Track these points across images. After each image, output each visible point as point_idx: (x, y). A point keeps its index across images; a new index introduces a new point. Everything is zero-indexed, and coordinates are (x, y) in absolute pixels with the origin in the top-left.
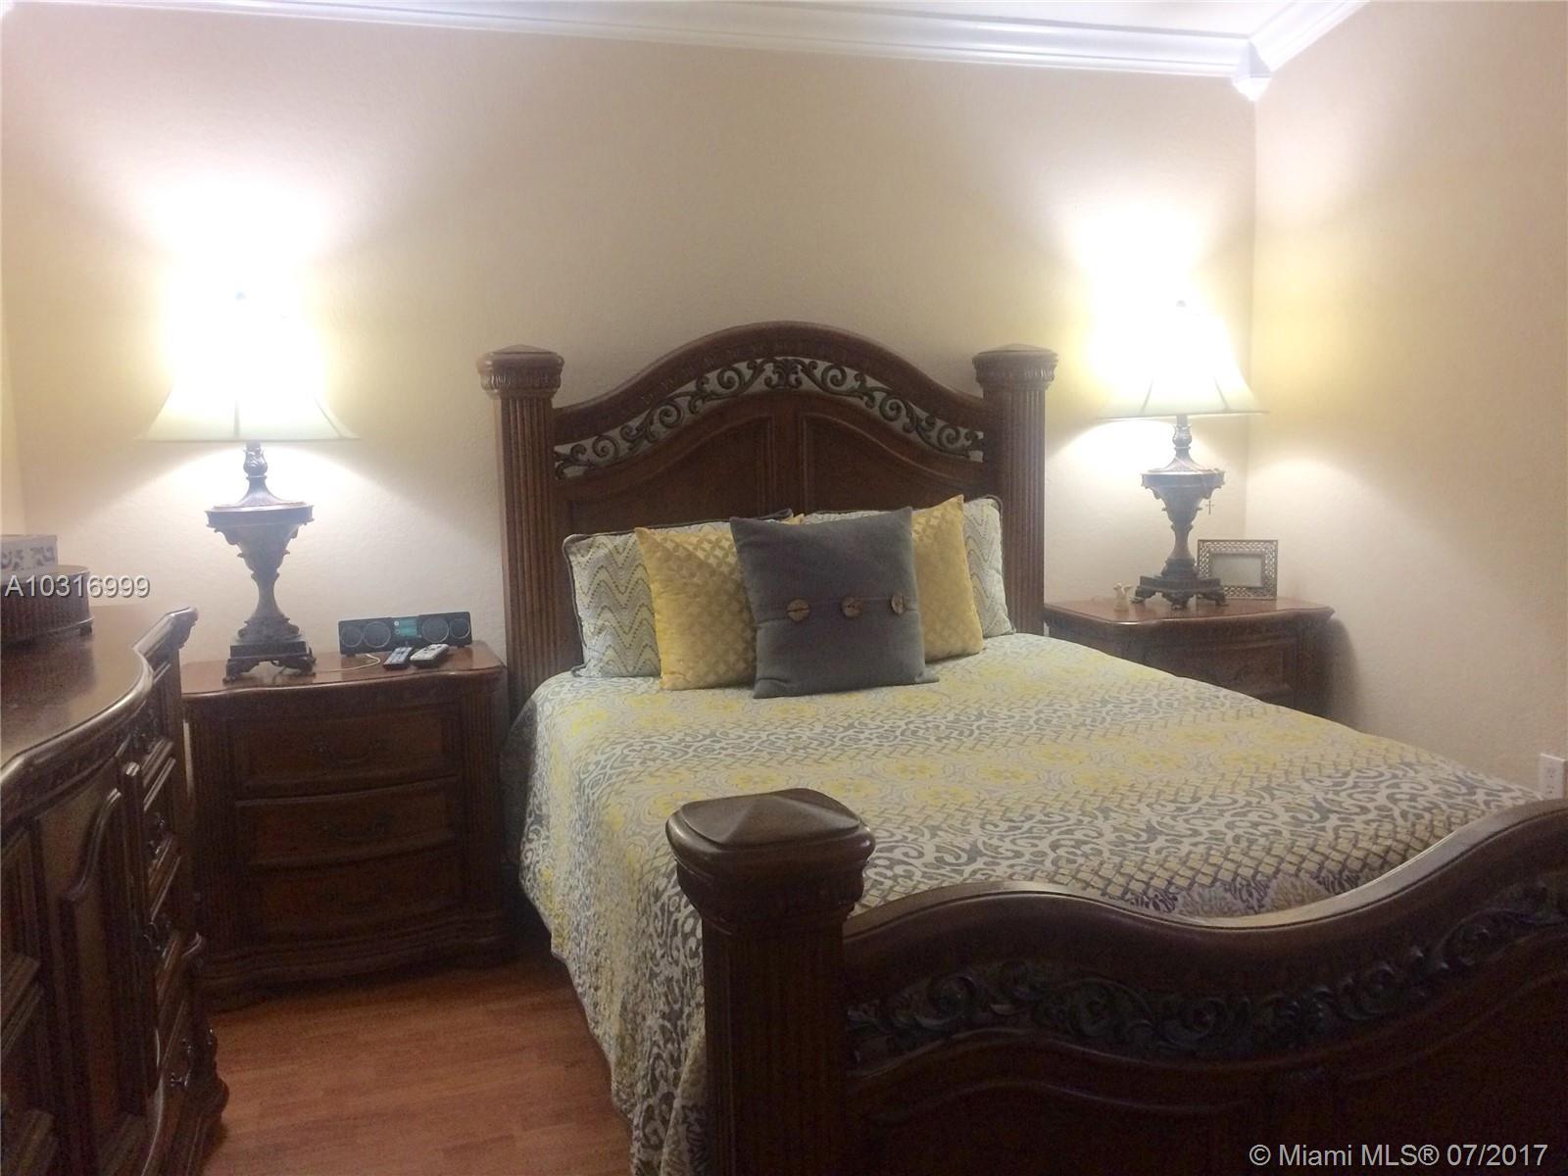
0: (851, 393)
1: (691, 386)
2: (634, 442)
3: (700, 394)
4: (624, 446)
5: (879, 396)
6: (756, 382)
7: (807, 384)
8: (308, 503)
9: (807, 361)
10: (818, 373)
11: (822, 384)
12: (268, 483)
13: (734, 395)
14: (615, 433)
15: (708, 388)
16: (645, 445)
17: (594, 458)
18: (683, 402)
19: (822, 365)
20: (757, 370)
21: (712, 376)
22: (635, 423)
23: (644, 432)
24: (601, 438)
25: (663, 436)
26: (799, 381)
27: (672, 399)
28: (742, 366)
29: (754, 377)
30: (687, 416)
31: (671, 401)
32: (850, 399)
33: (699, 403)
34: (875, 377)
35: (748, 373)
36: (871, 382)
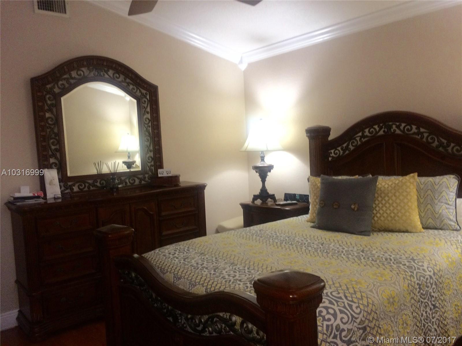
0: (414, 133)
1: (360, 134)
2: (344, 151)
3: (363, 136)
4: (341, 152)
5: (426, 135)
6: (381, 131)
7: (398, 132)
8: (273, 164)
9: (398, 124)
10: (402, 128)
11: (403, 131)
12: (265, 160)
13: (373, 136)
14: (339, 148)
15: (365, 134)
16: (347, 152)
17: (334, 156)
18: (358, 139)
19: (403, 125)
20: (381, 128)
21: (367, 130)
22: (345, 145)
23: (347, 148)
24: (336, 149)
25: (352, 149)
26: (395, 131)
27: (355, 138)
28: (376, 127)
29: (379, 131)
30: (359, 143)
31: (355, 139)
32: (414, 136)
33: (362, 139)
34: (423, 128)
35: (377, 129)
36: (422, 130)
